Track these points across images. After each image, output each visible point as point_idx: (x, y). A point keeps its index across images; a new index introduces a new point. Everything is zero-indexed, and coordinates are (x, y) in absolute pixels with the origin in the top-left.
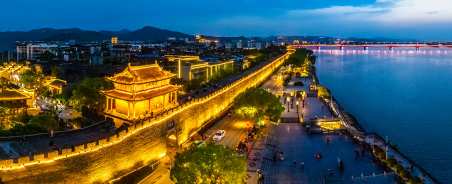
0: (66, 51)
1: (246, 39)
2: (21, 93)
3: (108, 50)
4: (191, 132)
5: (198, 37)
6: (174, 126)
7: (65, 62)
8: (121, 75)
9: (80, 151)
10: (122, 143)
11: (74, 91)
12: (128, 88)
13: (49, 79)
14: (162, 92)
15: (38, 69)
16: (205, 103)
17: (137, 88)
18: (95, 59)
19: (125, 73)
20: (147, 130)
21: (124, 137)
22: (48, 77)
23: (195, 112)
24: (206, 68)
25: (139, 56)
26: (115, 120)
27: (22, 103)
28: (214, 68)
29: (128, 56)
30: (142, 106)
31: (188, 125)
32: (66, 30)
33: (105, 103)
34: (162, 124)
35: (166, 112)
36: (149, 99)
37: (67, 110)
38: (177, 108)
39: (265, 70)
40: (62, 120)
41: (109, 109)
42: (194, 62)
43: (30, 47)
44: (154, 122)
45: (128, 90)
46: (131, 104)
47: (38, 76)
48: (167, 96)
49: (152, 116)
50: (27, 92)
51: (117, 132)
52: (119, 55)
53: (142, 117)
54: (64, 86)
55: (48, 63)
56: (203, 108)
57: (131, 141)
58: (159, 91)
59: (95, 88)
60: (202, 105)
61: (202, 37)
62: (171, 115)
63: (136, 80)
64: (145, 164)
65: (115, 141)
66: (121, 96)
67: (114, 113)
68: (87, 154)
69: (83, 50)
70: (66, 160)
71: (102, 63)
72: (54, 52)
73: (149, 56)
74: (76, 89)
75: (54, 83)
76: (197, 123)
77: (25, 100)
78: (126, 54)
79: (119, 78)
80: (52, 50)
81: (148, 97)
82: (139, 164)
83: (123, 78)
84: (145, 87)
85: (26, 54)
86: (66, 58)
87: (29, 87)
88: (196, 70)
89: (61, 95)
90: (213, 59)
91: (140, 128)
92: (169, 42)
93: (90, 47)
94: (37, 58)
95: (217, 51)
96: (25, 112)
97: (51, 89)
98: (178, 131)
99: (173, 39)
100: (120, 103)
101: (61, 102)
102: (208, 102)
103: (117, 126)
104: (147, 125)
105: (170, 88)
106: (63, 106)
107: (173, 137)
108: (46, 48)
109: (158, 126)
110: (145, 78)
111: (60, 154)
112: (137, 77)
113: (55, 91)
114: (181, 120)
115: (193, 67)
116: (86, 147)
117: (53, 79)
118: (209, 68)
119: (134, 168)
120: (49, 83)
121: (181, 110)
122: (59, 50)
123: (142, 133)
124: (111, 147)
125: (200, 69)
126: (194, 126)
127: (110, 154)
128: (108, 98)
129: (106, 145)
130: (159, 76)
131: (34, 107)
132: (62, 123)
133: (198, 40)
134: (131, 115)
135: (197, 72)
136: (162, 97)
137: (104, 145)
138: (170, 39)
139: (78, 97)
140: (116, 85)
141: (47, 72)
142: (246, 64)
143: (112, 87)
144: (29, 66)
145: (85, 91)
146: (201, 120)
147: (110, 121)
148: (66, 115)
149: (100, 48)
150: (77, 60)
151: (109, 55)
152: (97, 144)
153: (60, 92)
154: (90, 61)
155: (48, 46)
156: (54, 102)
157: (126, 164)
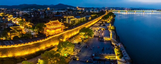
0: (32, 13)
1: (94, 8)
2: (20, 27)
3: (46, 13)
4: (67, 39)
5: (77, 7)
6: (62, 37)
7: (32, 17)
8: (48, 23)
9: (38, 42)
10: (48, 40)
11: (36, 27)
12: (50, 27)
13: (28, 23)
14: (59, 28)
15: (24, 20)
16: (72, 31)
17: (52, 27)
18: (41, 16)
19: (49, 23)
20: (54, 37)
21: (48, 39)
22: (27, 22)
23: (68, 33)
24: (76, 20)
25: (55, 16)
26: (46, 35)
27: (21, 30)
28: (78, 20)
29: (52, 15)
30: (53, 31)
31: (66, 37)
32: (32, 5)
33: (44, 30)
34: (58, 36)
35: (60, 33)
36: (55, 30)
37: (34, 32)
38: (63, 32)
39: (95, 21)
40: (32, 35)
41: (45, 32)
42: (72, 18)
43: (21, 12)
44: (56, 36)
45: (49, 27)
46: (50, 31)
47: (24, 22)
48: (60, 29)
49: (56, 34)
50: (22, 27)
51: (47, 38)
52: (49, 15)
53: (53, 34)
54: (32, 25)
55: (27, 18)
56: (71, 32)
57: (50, 40)
58: (58, 28)
59: (41, 26)
60: (71, 31)
61: (79, 7)
62: (61, 34)
63: (52, 25)
64: (53, 46)
65: (46, 40)
66: (48, 29)
67: (46, 33)
68: (39, 42)
69: (38, 13)
70: (35, 44)
71: (44, 18)
72: (28, 14)
73: (58, 16)
74: (36, 26)
75: (29, 24)
76: (69, 36)
77: (22, 30)
78: (51, 15)
79: (48, 24)
80: (28, 13)
81: (55, 29)
82: (52, 46)
83: (49, 24)
84: (54, 27)
85: (19, 14)
86: (33, 16)
87: (21, 25)
88: (72, 20)
89: (32, 28)
90: (79, 17)
91: (52, 37)
92: (67, 9)
93: (40, 12)
94: (23, 16)
95: (81, 14)
96: (22, 33)
97: (28, 26)
98: (63, 38)
99: (69, 8)
100: (48, 31)
101: (32, 30)
102: (73, 31)
103: (47, 36)
104: (54, 36)
105: (61, 27)
106: (32, 31)
107: (61, 40)
108: (26, 12)
109: (57, 37)
110: (54, 24)
111: (34, 42)
112: (52, 24)
113: (30, 27)
114: (64, 35)
115: (71, 20)
116: (39, 41)
117: (29, 23)
118: (77, 20)
119: (50, 47)
120: (28, 24)
121: (64, 33)
122: (30, 13)
123: (53, 38)
124: (45, 41)
125: (73, 20)
126: (68, 37)
127: (45, 43)
128: (45, 29)
129: (44, 40)
130: (58, 24)
131: (24, 32)
132: (32, 36)
133: (77, 8)
134: (50, 34)
135: (73, 21)
136: (59, 29)
137: (43, 40)
138: (68, 8)
139: (37, 29)
140: (47, 26)
141: (27, 21)
142: (90, 18)
143: (46, 26)
144: (21, 18)
145: (39, 27)
146: (70, 36)
147: (45, 35)
148: (33, 34)
149: (43, 12)
150: (36, 17)
151: (46, 15)
152: (42, 40)
153: (31, 27)
154: (40, 17)
155: (27, 12)
156: (30, 30)
157: (49, 45)
